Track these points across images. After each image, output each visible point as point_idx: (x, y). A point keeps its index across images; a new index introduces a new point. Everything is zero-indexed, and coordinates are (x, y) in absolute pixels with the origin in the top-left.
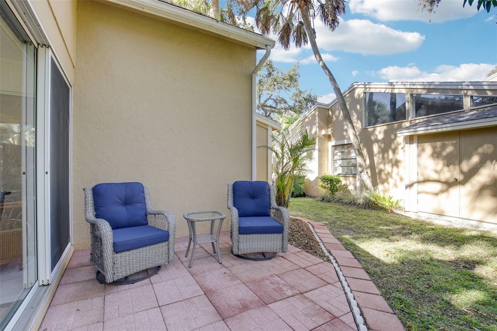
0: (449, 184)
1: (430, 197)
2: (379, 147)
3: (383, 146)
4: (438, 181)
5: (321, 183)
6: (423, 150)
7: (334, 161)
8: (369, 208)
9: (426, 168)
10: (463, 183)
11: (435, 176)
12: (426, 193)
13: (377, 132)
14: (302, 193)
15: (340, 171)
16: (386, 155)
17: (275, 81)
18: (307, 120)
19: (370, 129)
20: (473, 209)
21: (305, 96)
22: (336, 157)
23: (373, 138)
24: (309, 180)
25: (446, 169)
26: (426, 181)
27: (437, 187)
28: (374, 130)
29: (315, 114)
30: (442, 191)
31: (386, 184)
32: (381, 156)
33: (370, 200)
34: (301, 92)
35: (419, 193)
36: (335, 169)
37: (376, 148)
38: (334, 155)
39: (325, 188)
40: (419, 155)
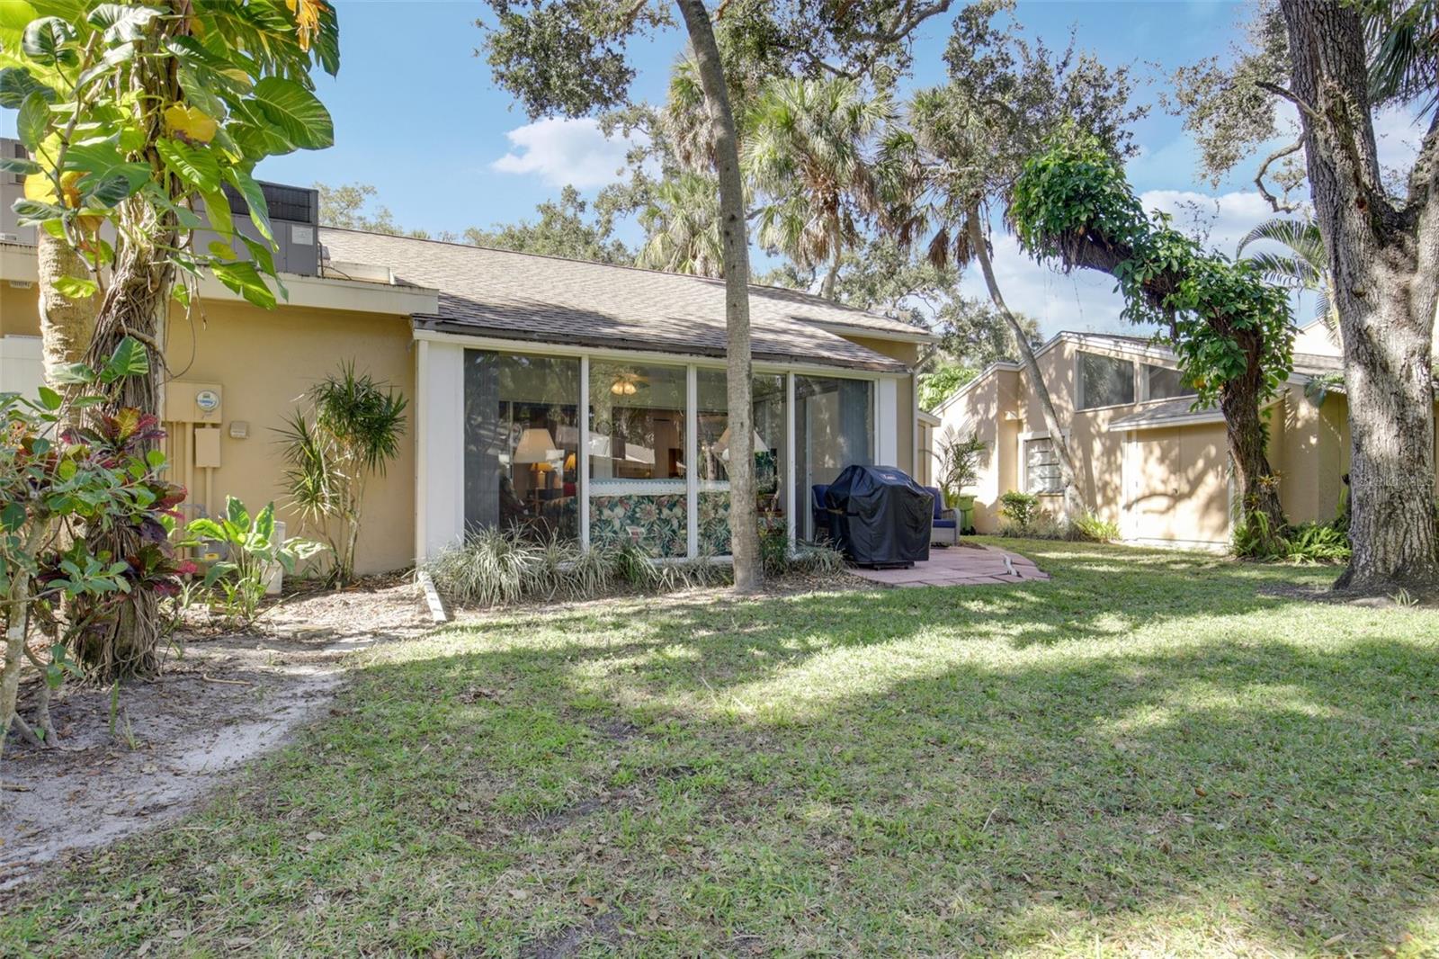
0: (1177, 497)
1: (1156, 516)
2: (1103, 445)
3: (1108, 443)
4: (1164, 495)
5: (1003, 508)
6: (1151, 452)
7: (1029, 468)
8: (1075, 540)
9: (1151, 477)
10: (1189, 495)
11: (1160, 488)
12: (1153, 512)
13: (1099, 420)
14: (968, 528)
15: (1039, 486)
16: (1113, 459)
17: (904, 285)
18: (979, 391)
19: (1090, 414)
20: (1201, 529)
21: (973, 313)
22: (1032, 462)
23: (1092, 430)
24: (981, 504)
25: (1172, 477)
26: (1153, 495)
27: (1163, 503)
28: (1096, 417)
29: (993, 382)
30: (1168, 509)
31: (1113, 507)
32: (1105, 460)
33: (1077, 528)
34: (964, 304)
35: (1144, 512)
36: (1030, 483)
37: (1097, 446)
38: (1028, 456)
39: (1010, 515)
40: (1146, 461)
